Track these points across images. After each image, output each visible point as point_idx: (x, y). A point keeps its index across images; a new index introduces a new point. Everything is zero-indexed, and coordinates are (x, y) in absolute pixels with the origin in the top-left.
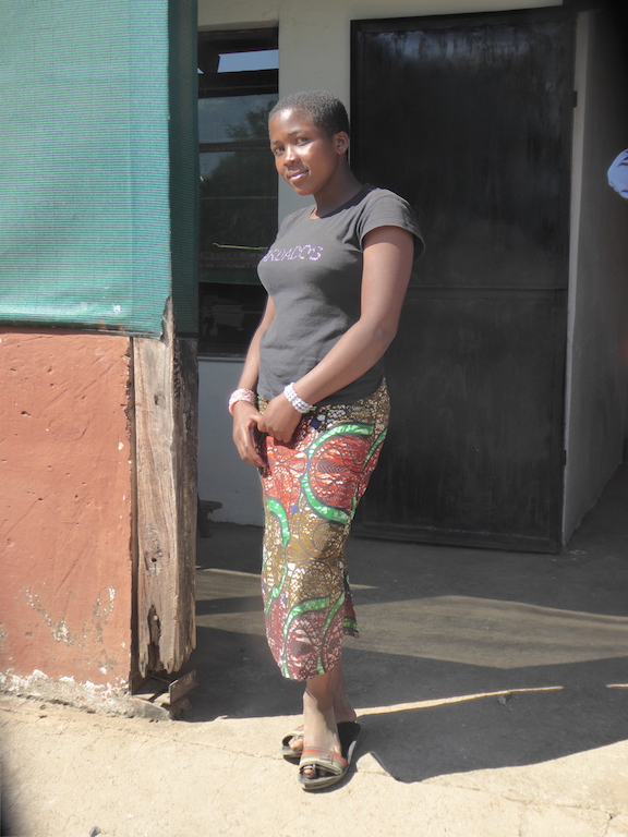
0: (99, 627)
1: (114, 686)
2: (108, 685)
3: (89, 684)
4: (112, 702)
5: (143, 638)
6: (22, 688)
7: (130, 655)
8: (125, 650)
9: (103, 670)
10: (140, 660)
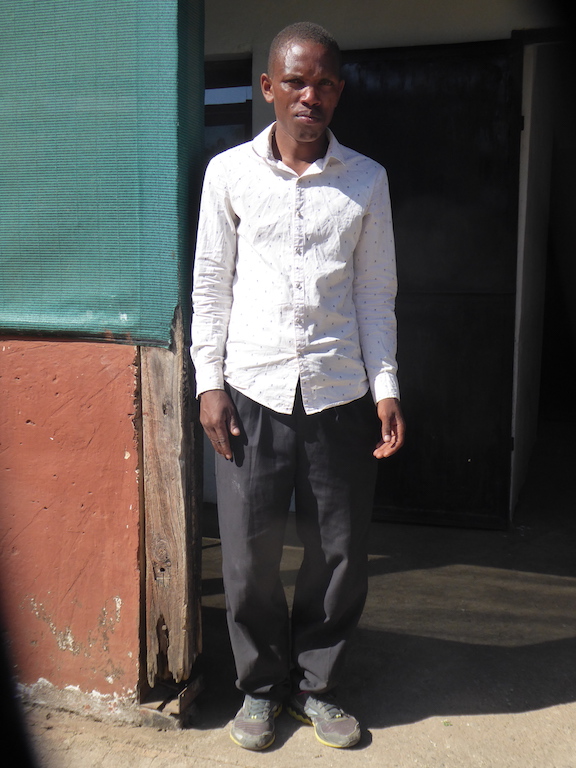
1: (120, 695)
2: (115, 694)
3: (95, 693)
4: (119, 712)
5: (151, 648)
6: (26, 695)
7: (137, 664)
8: (132, 660)
9: (109, 680)
10: (148, 669)
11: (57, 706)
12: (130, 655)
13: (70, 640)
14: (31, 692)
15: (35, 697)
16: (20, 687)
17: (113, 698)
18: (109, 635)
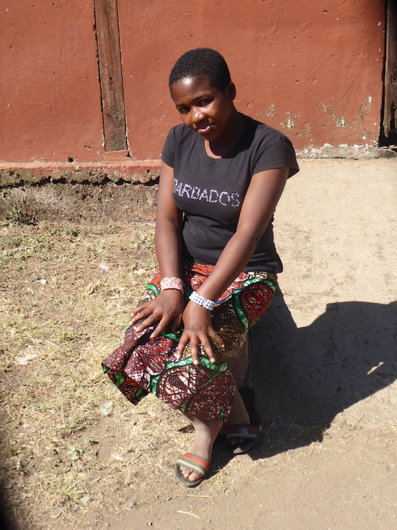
0: (362, 117)
1: (369, 144)
2: (366, 145)
3: (356, 146)
4: (367, 153)
5: (388, 118)
6: (317, 154)
7: (379, 128)
8: (377, 126)
9: (364, 138)
10: (385, 130)
11: (334, 156)
12: (375, 124)
13: (343, 121)
14: (320, 152)
15: (322, 154)
16: (314, 150)
17: (365, 147)
18: (364, 116)
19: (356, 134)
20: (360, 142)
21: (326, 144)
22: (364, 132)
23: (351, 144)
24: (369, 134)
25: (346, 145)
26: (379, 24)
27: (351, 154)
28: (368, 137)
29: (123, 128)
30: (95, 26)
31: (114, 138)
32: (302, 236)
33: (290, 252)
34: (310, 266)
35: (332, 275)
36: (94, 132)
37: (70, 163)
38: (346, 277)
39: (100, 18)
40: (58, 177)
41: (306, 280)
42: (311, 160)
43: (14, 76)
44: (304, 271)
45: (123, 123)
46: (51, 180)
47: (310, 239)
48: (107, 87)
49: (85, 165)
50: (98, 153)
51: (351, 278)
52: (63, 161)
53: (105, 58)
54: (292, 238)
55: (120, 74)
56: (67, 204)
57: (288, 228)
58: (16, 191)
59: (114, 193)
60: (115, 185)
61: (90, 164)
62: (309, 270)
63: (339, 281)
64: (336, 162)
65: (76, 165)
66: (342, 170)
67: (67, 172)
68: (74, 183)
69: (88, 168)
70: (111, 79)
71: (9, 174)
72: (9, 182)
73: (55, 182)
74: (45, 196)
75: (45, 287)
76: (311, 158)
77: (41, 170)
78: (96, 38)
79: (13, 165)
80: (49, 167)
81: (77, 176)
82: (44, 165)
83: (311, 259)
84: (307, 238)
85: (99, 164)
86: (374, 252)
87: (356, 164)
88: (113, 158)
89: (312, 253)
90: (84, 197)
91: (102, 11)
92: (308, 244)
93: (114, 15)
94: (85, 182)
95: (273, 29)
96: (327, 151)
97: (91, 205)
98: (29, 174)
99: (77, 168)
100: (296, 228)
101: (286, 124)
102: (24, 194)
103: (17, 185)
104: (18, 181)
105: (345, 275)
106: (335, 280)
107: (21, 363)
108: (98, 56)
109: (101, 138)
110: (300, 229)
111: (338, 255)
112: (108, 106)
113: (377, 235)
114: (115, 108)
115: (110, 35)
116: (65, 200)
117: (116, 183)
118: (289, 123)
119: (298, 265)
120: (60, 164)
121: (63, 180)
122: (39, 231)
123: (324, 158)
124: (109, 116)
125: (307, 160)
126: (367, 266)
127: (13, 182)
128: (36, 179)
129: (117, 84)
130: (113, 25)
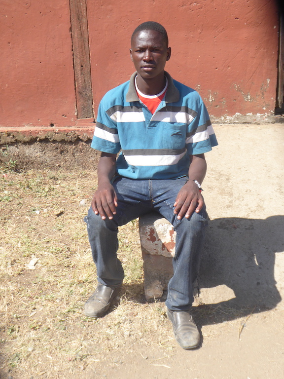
0: (263, 94)
1: (268, 113)
2: (266, 113)
3: (258, 114)
4: (267, 119)
5: (281, 94)
6: (231, 120)
7: (275, 101)
8: (273, 100)
9: (264, 108)
10: (279, 102)
11: (243, 122)
12: (272, 98)
13: (249, 97)
14: (233, 119)
15: (234, 120)
16: (228, 118)
17: (265, 115)
18: (264, 93)
19: (258, 106)
20: (262, 112)
21: (237, 113)
22: (264, 104)
23: (255, 113)
24: (268, 106)
25: (251, 114)
26: (275, 27)
27: (255, 120)
28: (267, 108)
29: (90, 102)
30: (71, 28)
31: (84, 109)
32: (224, 178)
33: (216, 189)
34: (232, 199)
35: (247, 205)
36: (69, 105)
37: (51, 128)
38: (258, 206)
39: (75, 23)
40: (43, 137)
41: (229, 208)
42: (227, 124)
43: (11, 64)
44: (227, 203)
45: (90, 99)
46: (38, 139)
47: (230, 180)
48: (79, 73)
49: (63, 128)
50: (72, 120)
51: (261, 207)
52: (46, 126)
53: (78, 51)
54: (217, 180)
55: (89, 63)
56: (49, 157)
57: (214, 173)
58: (12, 148)
59: (83, 149)
60: (84, 144)
61: (66, 128)
62: (231, 202)
63: (253, 209)
64: (244, 126)
65: (56, 128)
66: (249, 131)
67: (49, 134)
68: (54, 141)
69: (65, 131)
70: (82, 66)
71: (6, 135)
72: (7, 141)
73: (41, 141)
74: (33, 152)
75: (39, 216)
76: (226, 123)
77: (30, 132)
78: (72, 37)
79: (10, 129)
80: (36, 130)
81: (57, 137)
82: (32, 129)
83: (232, 194)
84: (228, 179)
85: (73, 128)
86: (276, 189)
87: (259, 127)
88: (83, 124)
89: (232, 190)
90: (62, 152)
91: (76, 18)
92: (229, 183)
93: (84, 20)
94: (63, 141)
95: (199, 31)
96: (237, 118)
97: (67, 158)
98: (21, 136)
99: (57, 131)
100: (219, 173)
101: (208, 99)
102: (18, 150)
103: (12, 144)
104: (13, 140)
105: (257, 205)
106: (250, 209)
107: (30, 269)
108: (72, 50)
109: (74, 109)
110: (222, 173)
111: (250, 191)
112: (79, 86)
113: (277, 177)
114: (85, 87)
115: (82, 35)
116: (47, 155)
117: (85, 142)
118: (210, 98)
119: (222, 198)
120: (44, 128)
121: (46, 140)
122: (29, 177)
123: (235, 123)
124: (80, 93)
125: (223, 125)
126: (272, 199)
127: (9, 141)
128: (26, 139)
129: (86, 70)
130: (84, 28)
